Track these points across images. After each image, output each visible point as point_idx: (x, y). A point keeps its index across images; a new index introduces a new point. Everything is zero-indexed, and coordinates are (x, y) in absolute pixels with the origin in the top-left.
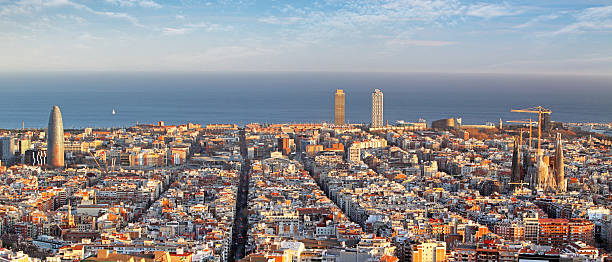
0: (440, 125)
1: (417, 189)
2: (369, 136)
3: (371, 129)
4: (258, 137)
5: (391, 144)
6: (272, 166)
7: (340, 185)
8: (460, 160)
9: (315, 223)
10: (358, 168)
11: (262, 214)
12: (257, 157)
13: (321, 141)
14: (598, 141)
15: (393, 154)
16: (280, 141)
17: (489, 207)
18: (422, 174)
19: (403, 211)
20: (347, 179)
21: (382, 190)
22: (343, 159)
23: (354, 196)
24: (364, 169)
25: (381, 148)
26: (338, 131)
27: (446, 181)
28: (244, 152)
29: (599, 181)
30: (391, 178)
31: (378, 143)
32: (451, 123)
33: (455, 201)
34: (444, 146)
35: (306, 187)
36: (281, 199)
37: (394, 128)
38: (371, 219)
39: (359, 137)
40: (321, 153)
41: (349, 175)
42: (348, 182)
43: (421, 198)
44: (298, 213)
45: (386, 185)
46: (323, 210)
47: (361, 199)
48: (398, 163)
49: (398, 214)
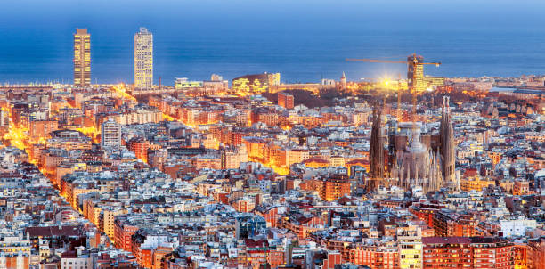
1: (218, 189)
2: (133, 105)
3: (135, 93)
7: (91, 185)
9: (59, 252)
10: (118, 158)
13: (54, 114)
14: (503, 106)
15: (175, 133)
17: (337, 219)
18: (224, 165)
19: (199, 229)
20: (103, 175)
21: (161, 193)
22: (94, 143)
24: (129, 159)
25: (152, 124)
26: (81, 97)
29: (512, 172)
31: (148, 116)
33: (282, 209)
34: (254, 118)
35: (35, 191)
38: (149, 242)
40: (56, 133)
41: (104, 169)
42: (105, 181)
43: (226, 207)
44: (28, 236)
45: (167, 186)
46: (68, 229)
47: (129, 211)
48: (183, 149)
49: (192, 234)
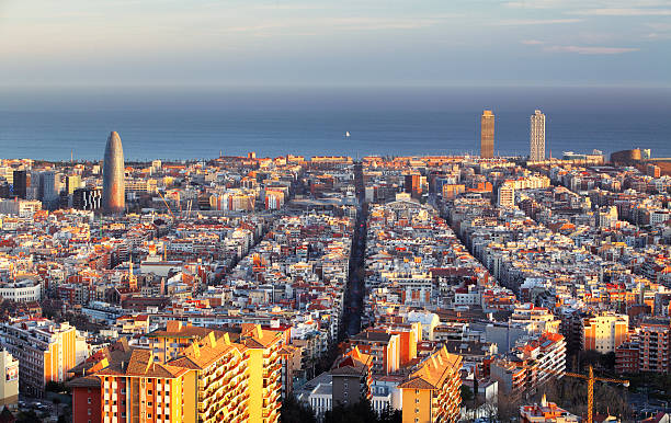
0: (620, 159)
1: (590, 243)
2: (526, 172)
3: (529, 164)
4: (380, 173)
5: (555, 183)
6: (397, 212)
7: (487, 237)
8: (648, 204)
9: (454, 288)
10: (511, 216)
11: (384, 275)
12: (378, 200)
13: (462, 179)
15: (558, 197)
16: (409, 178)
18: (597, 224)
19: (570, 274)
20: (496, 229)
21: (541, 244)
22: (492, 203)
23: (505, 253)
24: (520, 217)
25: (542, 189)
26: (484, 166)
27: (629, 233)
28: (360, 193)
30: (555, 228)
31: (538, 182)
32: (637, 156)
33: (641, 260)
34: (626, 186)
35: (441, 240)
36: (409, 255)
37: (560, 162)
38: (528, 283)
39: (512, 174)
40: (462, 195)
41: (499, 224)
42: (498, 234)
43: (595, 256)
44: (431, 275)
45: (548, 239)
46: (464, 270)
47: (514, 257)
48: (565, 210)
49: (563, 278)
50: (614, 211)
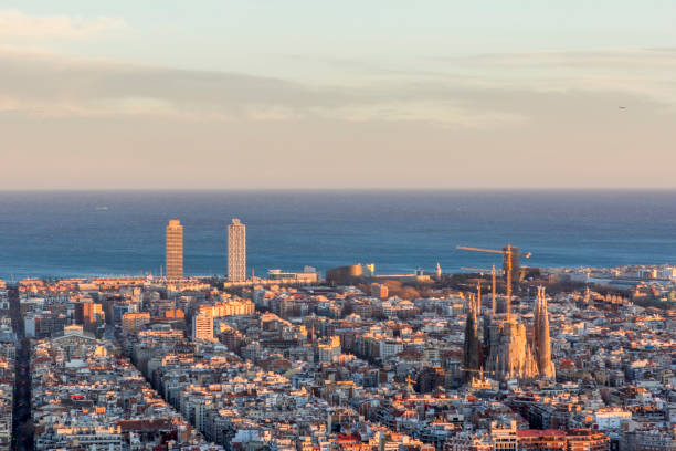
0: (336, 279)
1: (311, 383)
2: (225, 296)
3: (227, 285)
4: (40, 301)
5: (261, 309)
6: (67, 350)
7: (182, 379)
8: (375, 332)
10: (210, 351)
11: (60, 432)
12: (42, 334)
13: (144, 307)
14: (599, 297)
15: (267, 325)
16: (79, 307)
17: (432, 412)
18: (317, 358)
19: (291, 423)
20: (194, 368)
21: (251, 387)
22: (185, 336)
24: (221, 353)
25: (245, 316)
26: (172, 288)
27: (355, 369)
28: (18, 326)
29: (608, 365)
30: (265, 365)
31: (240, 308)
32: (358, 271)
33: (375, 403)
34: (348, 310)
35: (127, 384)
36: (87, 405)
37: (265, 282)
38: (241, 436)
39: (207, 298)
40: (148, 326)
41: (195, 363)
42: (196, 374)
43: (319, 400)
44: (119, 430)
45: (258, 379)
46: (159, 423)
47: (220, 404)
48: (274, 342)
49: (284, 427)
50: (336, 342)
